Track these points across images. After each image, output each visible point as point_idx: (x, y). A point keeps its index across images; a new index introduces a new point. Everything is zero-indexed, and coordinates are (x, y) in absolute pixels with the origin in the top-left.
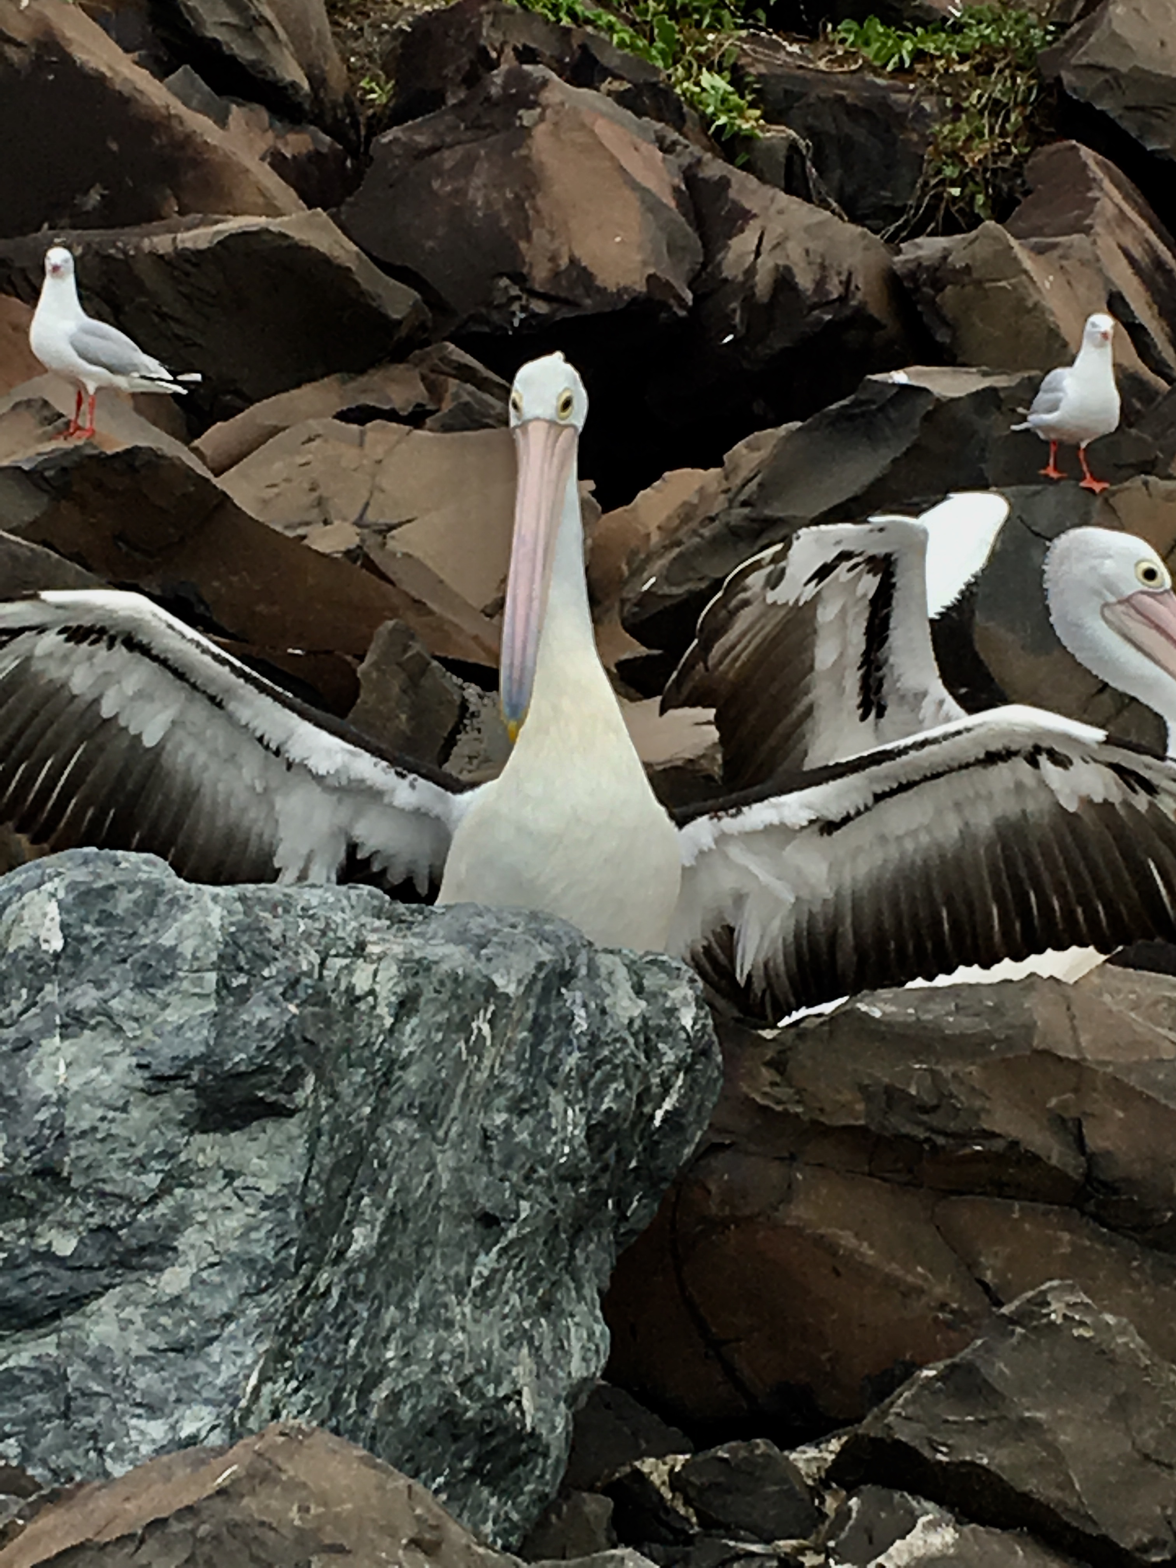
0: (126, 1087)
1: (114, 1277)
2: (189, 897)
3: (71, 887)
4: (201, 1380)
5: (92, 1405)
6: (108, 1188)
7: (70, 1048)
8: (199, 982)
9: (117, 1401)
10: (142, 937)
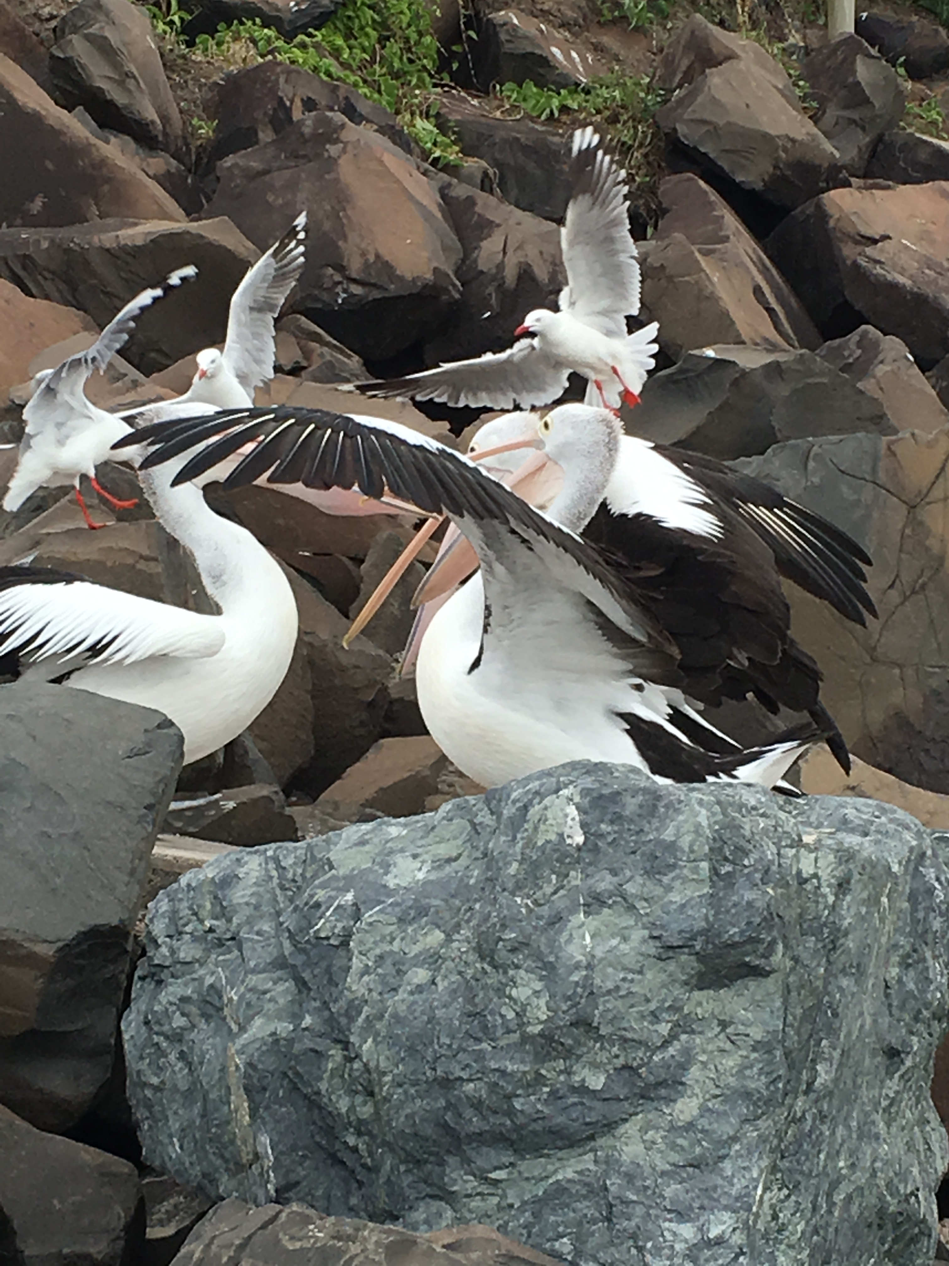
0: (642, 954)
1: (636, 1107)
2: (680, 802)
3: (585, 792)
4: (719, 1190)
5: (630, 1210)
6: (629, 1035)
7: (593, 922)
8: (696, 870)
9: (651, 1207)
10: (648, 833)
